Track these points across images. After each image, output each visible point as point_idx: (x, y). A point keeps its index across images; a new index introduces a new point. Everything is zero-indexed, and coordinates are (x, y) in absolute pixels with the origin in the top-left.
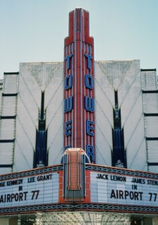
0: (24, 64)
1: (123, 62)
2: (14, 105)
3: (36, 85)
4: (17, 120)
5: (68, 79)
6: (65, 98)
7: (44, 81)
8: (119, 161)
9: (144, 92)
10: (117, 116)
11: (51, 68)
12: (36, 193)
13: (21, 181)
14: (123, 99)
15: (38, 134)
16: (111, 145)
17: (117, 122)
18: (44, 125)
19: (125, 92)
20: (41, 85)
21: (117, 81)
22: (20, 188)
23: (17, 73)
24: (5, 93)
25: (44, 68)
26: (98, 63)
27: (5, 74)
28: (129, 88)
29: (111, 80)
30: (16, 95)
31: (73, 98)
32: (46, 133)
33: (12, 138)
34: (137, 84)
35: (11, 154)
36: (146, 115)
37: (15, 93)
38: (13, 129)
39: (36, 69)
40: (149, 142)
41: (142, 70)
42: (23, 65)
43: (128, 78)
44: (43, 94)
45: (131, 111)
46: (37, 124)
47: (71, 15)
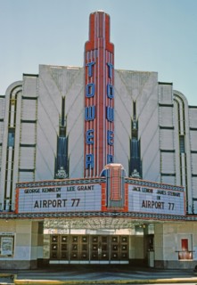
0: (44, 66)
1: (142, 73)
2: (35, 110)
3: (56, 90)
4: (38, 124)
5: (89, 87)
6: (86, 106)
7: (64, 87)
8: (135, 171)
9: (161, 105)
10: (135, 128)
11: (71, 73)
12: (76, 201)
13: (59, 189)
14: (141, 111)
15: (59, 140)
16: (129, 155)
17: (135, 134)
18: (65, 132)
19: (143, 103)
20: (61, 91)
21: (135, 92)
22: (59, 196)
23: (37, 76)
24: (25, 96)
25: (64, 72)
26: (118, 72)
27: (24, 75)
28: (146, 100)
29: (130, 91)
30: (36, 98)
31: (96, 107)
32: (67, 140)
33: (33, 143)
34: (154, 97)
35: (32, 158)
36: (161, 128)
37: (35, 96)
38: (33, 133)
39: (56, 73)
40: (163, 153)
41: (160, 83)
42: (42, 67)
43: (146, 90)
44: (63, 100)
45: (147, 123)
46: (58, 130)
47: (92, 17)
